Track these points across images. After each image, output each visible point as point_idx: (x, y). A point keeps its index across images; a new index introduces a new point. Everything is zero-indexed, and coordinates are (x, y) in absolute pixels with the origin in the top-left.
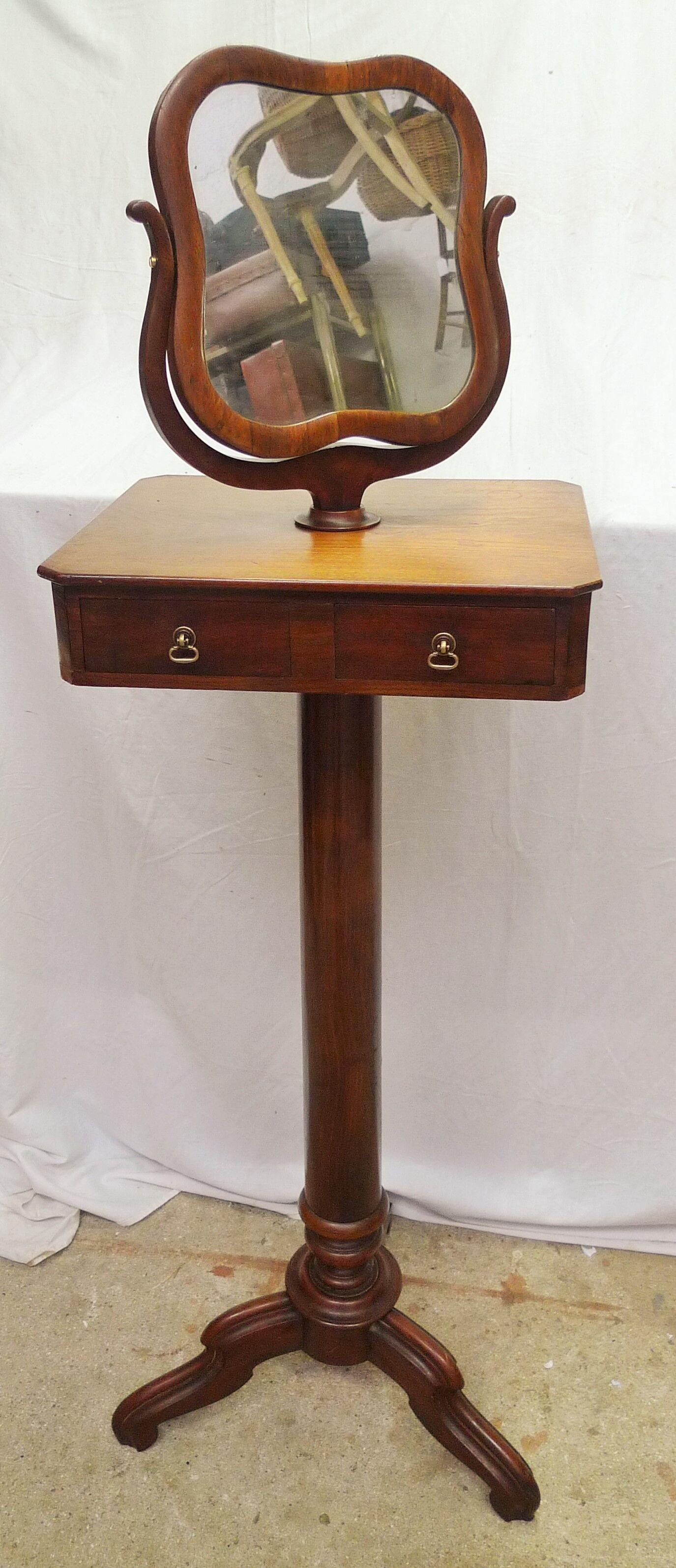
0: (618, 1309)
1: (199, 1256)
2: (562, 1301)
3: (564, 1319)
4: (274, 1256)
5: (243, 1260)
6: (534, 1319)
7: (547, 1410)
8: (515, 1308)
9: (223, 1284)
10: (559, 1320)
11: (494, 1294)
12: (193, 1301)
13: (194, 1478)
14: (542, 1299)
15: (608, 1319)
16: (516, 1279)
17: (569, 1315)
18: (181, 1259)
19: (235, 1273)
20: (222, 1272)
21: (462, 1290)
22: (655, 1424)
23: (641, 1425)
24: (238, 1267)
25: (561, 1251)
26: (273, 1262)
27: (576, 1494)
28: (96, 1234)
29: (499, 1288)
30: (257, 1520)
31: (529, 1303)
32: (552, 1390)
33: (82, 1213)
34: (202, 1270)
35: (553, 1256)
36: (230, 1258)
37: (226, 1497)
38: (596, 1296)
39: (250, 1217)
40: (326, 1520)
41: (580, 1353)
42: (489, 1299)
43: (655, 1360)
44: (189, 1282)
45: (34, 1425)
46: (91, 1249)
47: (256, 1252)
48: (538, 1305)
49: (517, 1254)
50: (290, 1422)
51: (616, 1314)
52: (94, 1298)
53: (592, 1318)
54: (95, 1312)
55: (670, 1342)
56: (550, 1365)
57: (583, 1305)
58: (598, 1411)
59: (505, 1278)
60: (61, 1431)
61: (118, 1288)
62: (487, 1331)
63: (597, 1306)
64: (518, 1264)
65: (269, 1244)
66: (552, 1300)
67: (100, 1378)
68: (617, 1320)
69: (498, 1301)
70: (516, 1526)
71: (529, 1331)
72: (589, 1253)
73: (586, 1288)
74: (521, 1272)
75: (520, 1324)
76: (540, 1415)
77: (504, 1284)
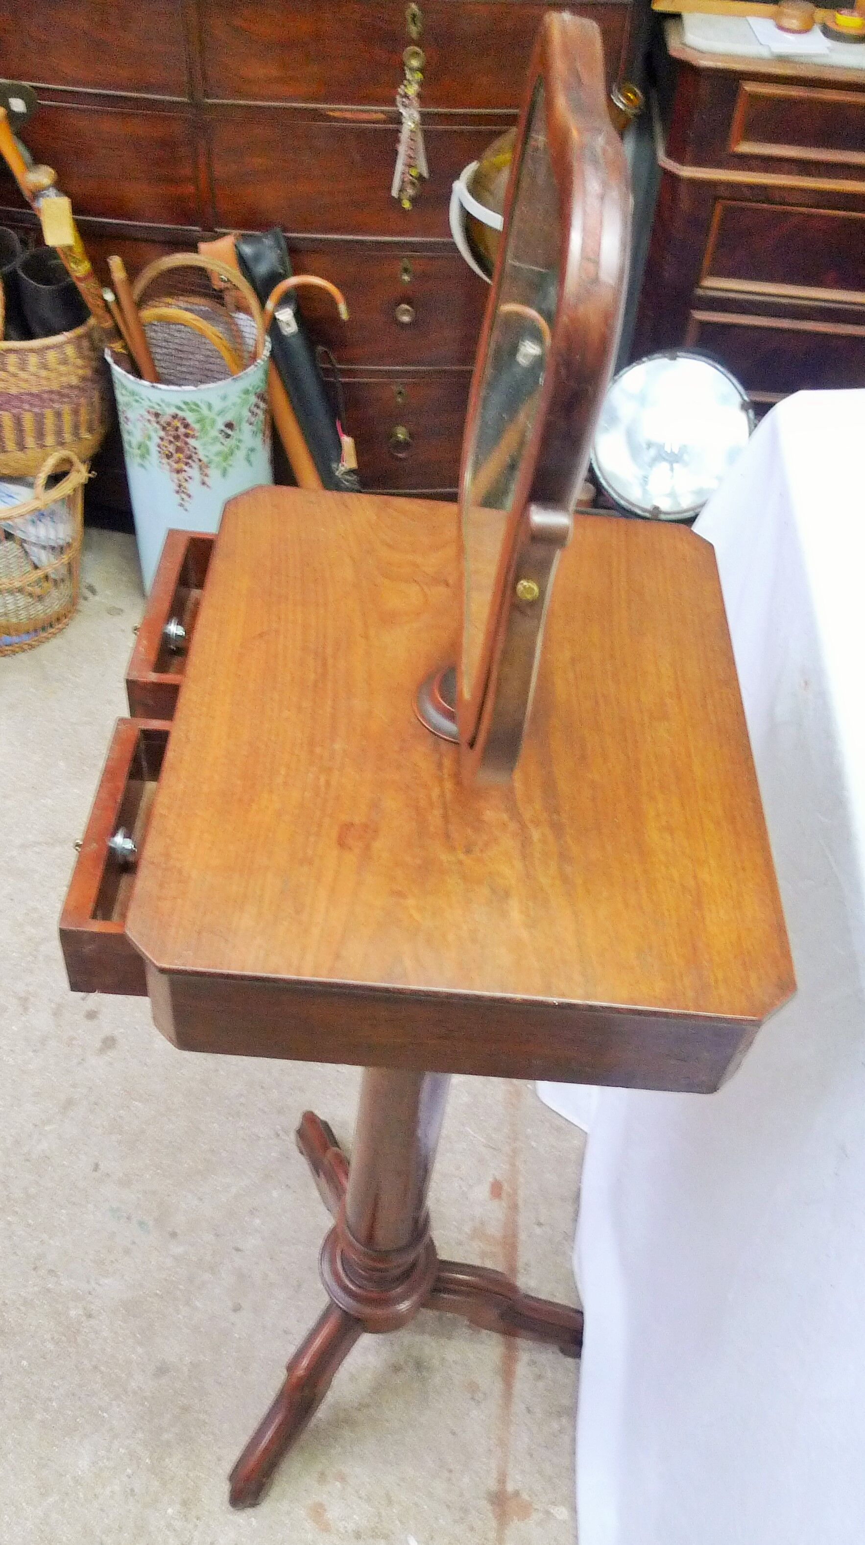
1: (513, 1165)
4: (523, 1236)
5: (514, 1208)
6: (472, 1529)
7: (358, 1535)
8: (485, 1505)
9: (482, 1192)
11: (502, 1480)
12: (458, 1168)
13: (275, 1194)
16: (525, 1510)
18: (507, 1149)
19: (496, 1202)
20: (496, 1190)
21: (502, 1443)
24: (504, 1204)
26: (515, 1235)
29: (510, 1487)
30: (238, 1250)
31: (494, 1524)
34: (497, 1169)
36: (514, 1194)
37: (257, 1221)
39: (570, 1209)
40: (237, 1309)
42: (494, 1474)
44: (481, 1160)
47: (525, 1218)
48: (492, 1535)
59: (525, 1496)
62: (450, 1471)
64: (548, 1513)
65: (538, 1231)
69: (492, 1484)
71: (455, 1521)
74: (535, 1517)
75: (466, 1511)
76: (351, 1526)
77: (517, 1494)
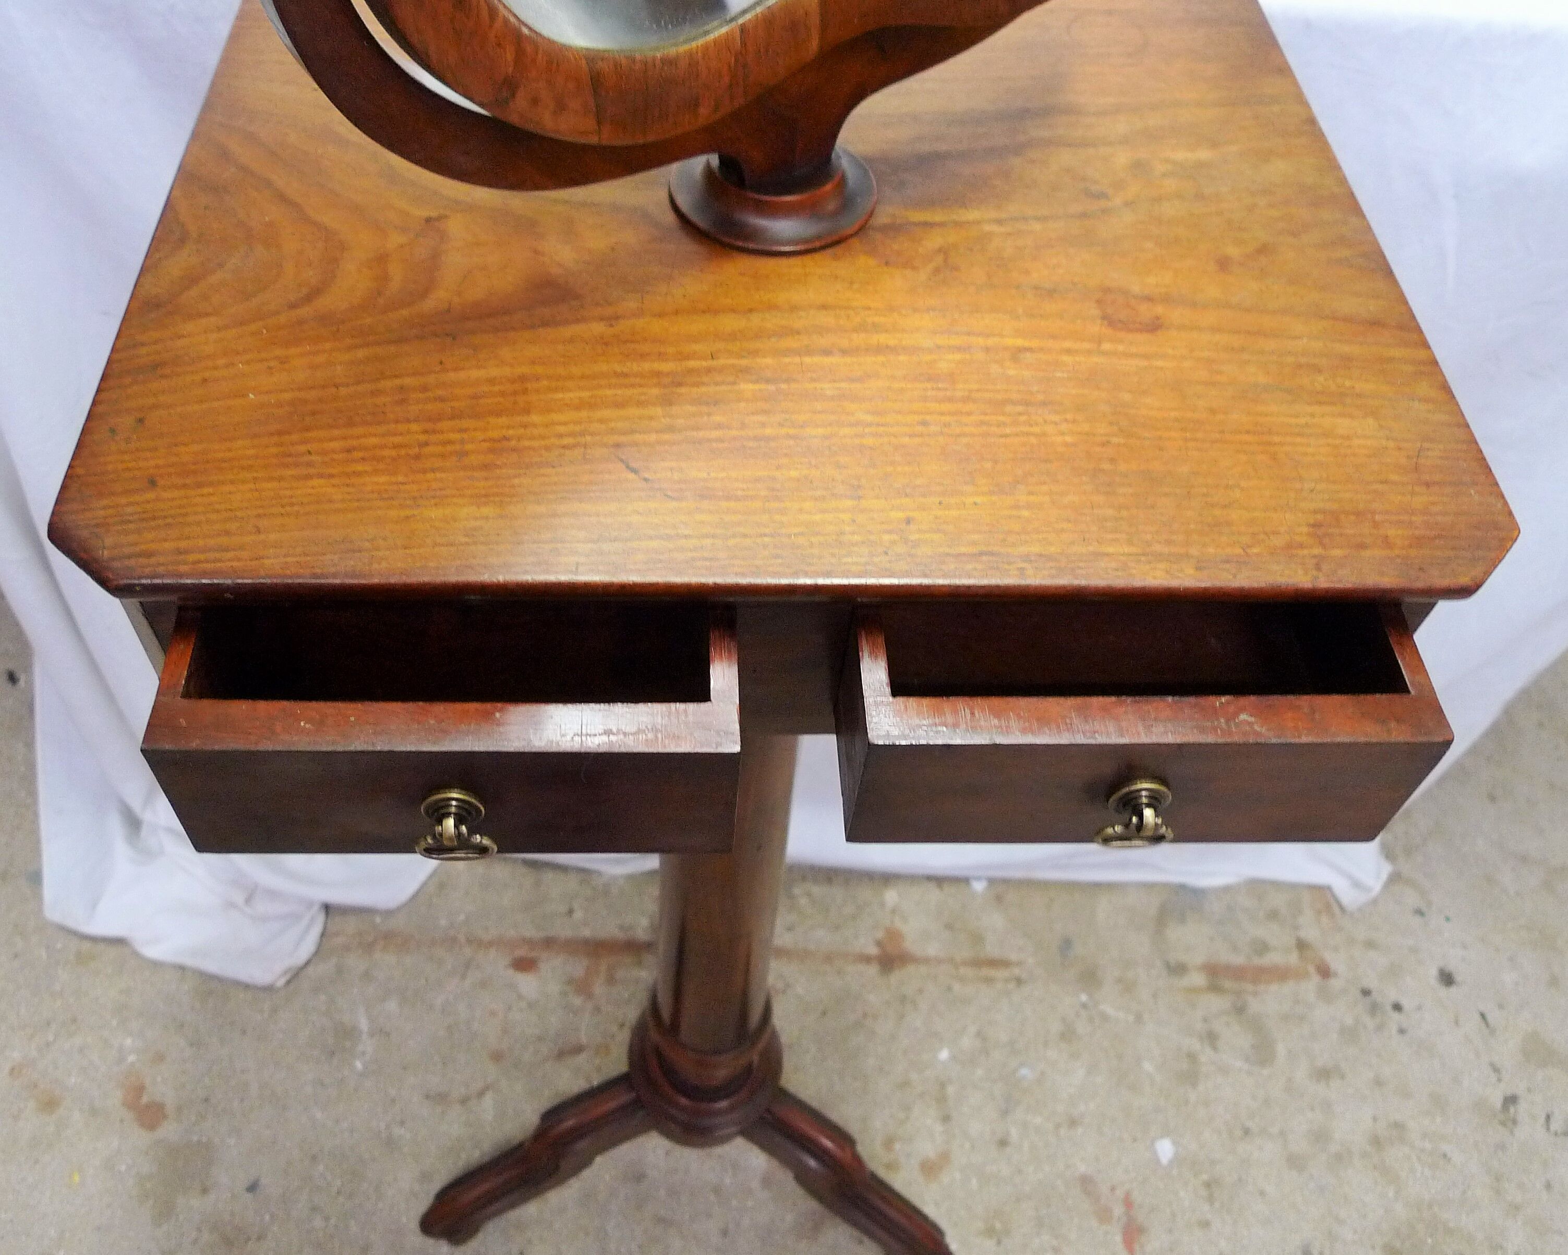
0: (1019, 964)
1: (491, 944)
2: (951, 960)
3: (957, 987)
4: (587, 933)
5: (549, 943)
6: (921, 991)
7: (946, 1119)
8: (896, 977)
9: (527, 983)
10: (949, 989)
11: (866, 959)
12: (493, 1014)
14: (926, 961)
15: (1007, 981)
16: (894, 935)
17: (962, 980)
18: (468, 951)
19: (542, 965)
20: (524, 965)
21: (829, 958)
22: (1073, 1123)
23: (1058, 1126)
24: (544, 955)
25: (944, 887)
26: (586, 943)
27: (990, 1232)
28: (351, 925)
29: (873, 950)
31: (911, 969)
32: (951, 1090)
33: (327, 908)
34: (498, 965)
35: (934, 894)
36: (530, 943)
38: (992, 949)
39: (549, 876)
41: (979, 1034)
42: (861, 967)
43: (1068, 1035)
44: (483, 984)
45: (318, 1222)
46: (347, 948)
47: (564, 930)
48: (923, 969)
49: (891, 896)
50: (640, 1178)
51: (1016, 971)
52: (364, 1024)
53: (989, 981)
54: (367, 1045)
55: (1084, 1006)
56: (944, 1055)
57: (977, 963)
58: (1005, 1113)
59: (880, 934)
60: (354, 1227)
61: (392, 1005)
62: (865, 1015)
63: (994, 963)
64: (893, 911)
65: (578, 915)
66: (939, 961)
67: (390, 1143)
68: (1019, 981)
69: (872, 970)
71: (916, 1009)
72: (979, 886)
73: (977, 939)
74: (898, 924)
75: (903, 999)
76: (939, 1128)
77: (879, 943)
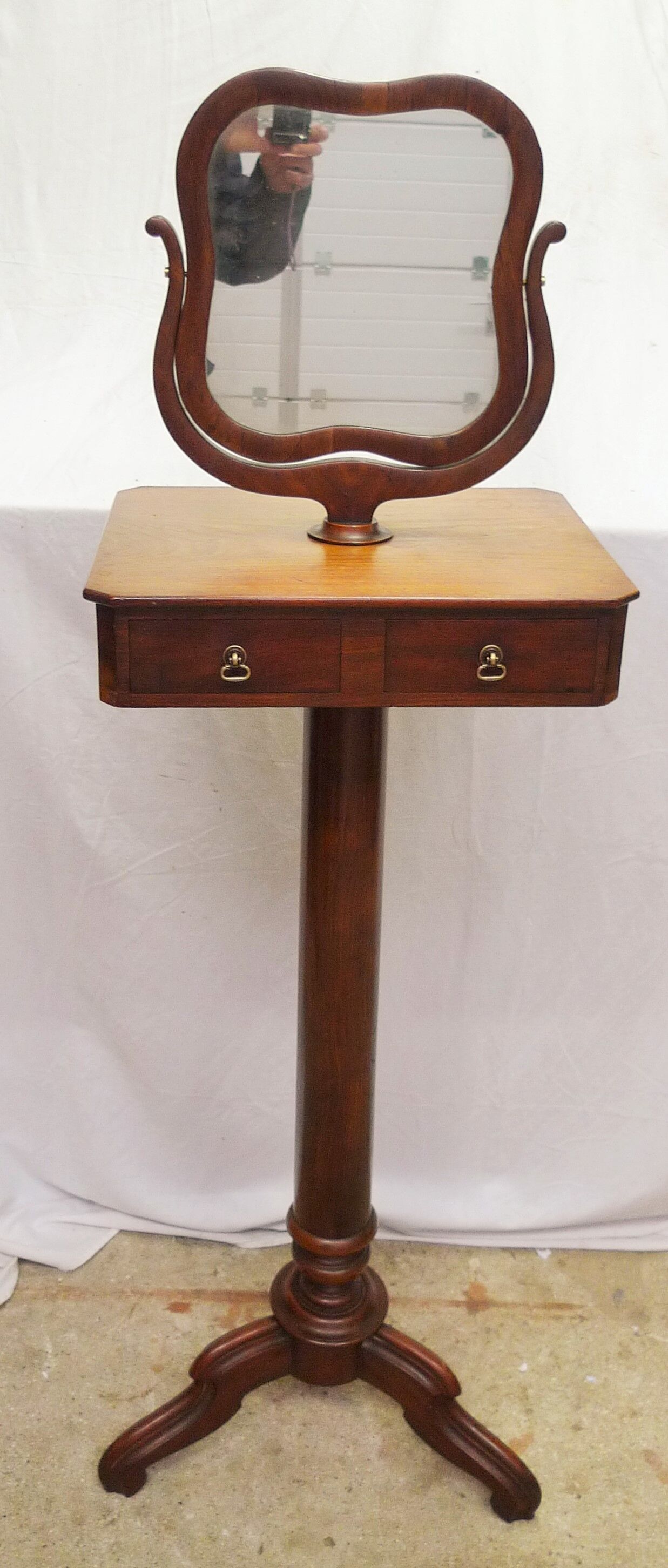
0: (581, 1307)
1: (151, 1294)
2: (526, 1305)
3: (531, 1322)
4: (229, 1287)
5: (199, 1294)
6: (502, 1325)
7: (529, 1411)
8: (480, 1316)
9: (182, 1320)
10: (525, 1323)
11: (457, 1304)
12: (154, 1341)
13: (190, 1516)
14: (505, 1305)
15: (573, 1318)
16: (477, 1288)
17: (536, 1317)
18: (133, 1300)
19: (193, 1308)
20: (179, 1308)
21: (426, 1303)
22: (634, 1414)
23: (623, 1416)
24: (196, 1301)
25: (516, 1256)
26: (229, 1293)
27: (571, 1489)
28: (38, 1281)
29: (462, 1298)
30: (261, 1551)
31: (493, 1310)
32: (531, 1392)
33: (21, 1261)
34: (158, 1308)
35: (509, 1261)
36: (183, 1293)
37: (225, 1532)
38: (558, 1297)
39: (198, 1250)
40: (331, 1542)
41: (551, 1354)
42: (453, 1309)
43: (624, 1353)
44: (146, 1321)
45: (11, 1483)
46: (35, 1298)
47: (210, 1285)
48: (502, 1310)
49: (474, 1262)
50: (278, 1451)
51: (580, 1312)
52: (49, 1348)
53: (558, 1318)
54: (52, 1362)
55: (636, 1334)
56: (524, 1367)
57: (547, 1306)
58: (578, 1407)
59: (466, 1287)
60: (41, 1486)
61: (72, 1335)
62: (458, 1342)
63: (559, 1306)
64: (476, 1272)
65: (222, 1275)
66: (514, 1305)
67: (71, 1428)
68: (582, 1318)
69: (462, 1311)
70: (519, 1527)
71: (498, 1336)
72: (545, 1255)
73: (546, 1290)
74: (481, 1280)
75: (488, 1330)
76: (523, 1417)
77: (465, 1293)
